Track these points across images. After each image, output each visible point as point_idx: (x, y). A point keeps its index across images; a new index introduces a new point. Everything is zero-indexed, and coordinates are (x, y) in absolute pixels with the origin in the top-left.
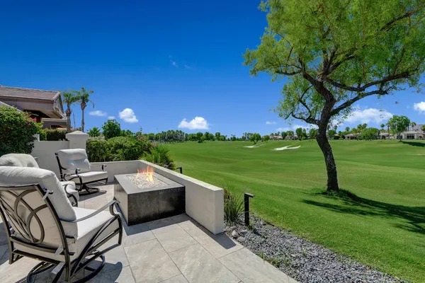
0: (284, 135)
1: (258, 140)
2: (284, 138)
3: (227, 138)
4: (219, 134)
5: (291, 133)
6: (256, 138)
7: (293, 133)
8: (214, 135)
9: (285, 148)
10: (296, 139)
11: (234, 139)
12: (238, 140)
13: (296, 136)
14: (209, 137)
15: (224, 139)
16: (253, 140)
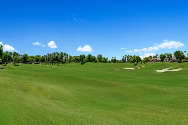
0: (163, 57)
1: (138, 62)
2: (162, 61)
3: (108, 60)
4: (101, 56)
5: (169, 56)
6: (136, 60)
7: (171, 55)
8: (96, 57)
9: (166, 70)
10: (174, 61)
11: (114, 61)
12: (118, 61)
13: (175, 58)
14: (91, 59)
15: (105, 61)
16: (133, 62)
